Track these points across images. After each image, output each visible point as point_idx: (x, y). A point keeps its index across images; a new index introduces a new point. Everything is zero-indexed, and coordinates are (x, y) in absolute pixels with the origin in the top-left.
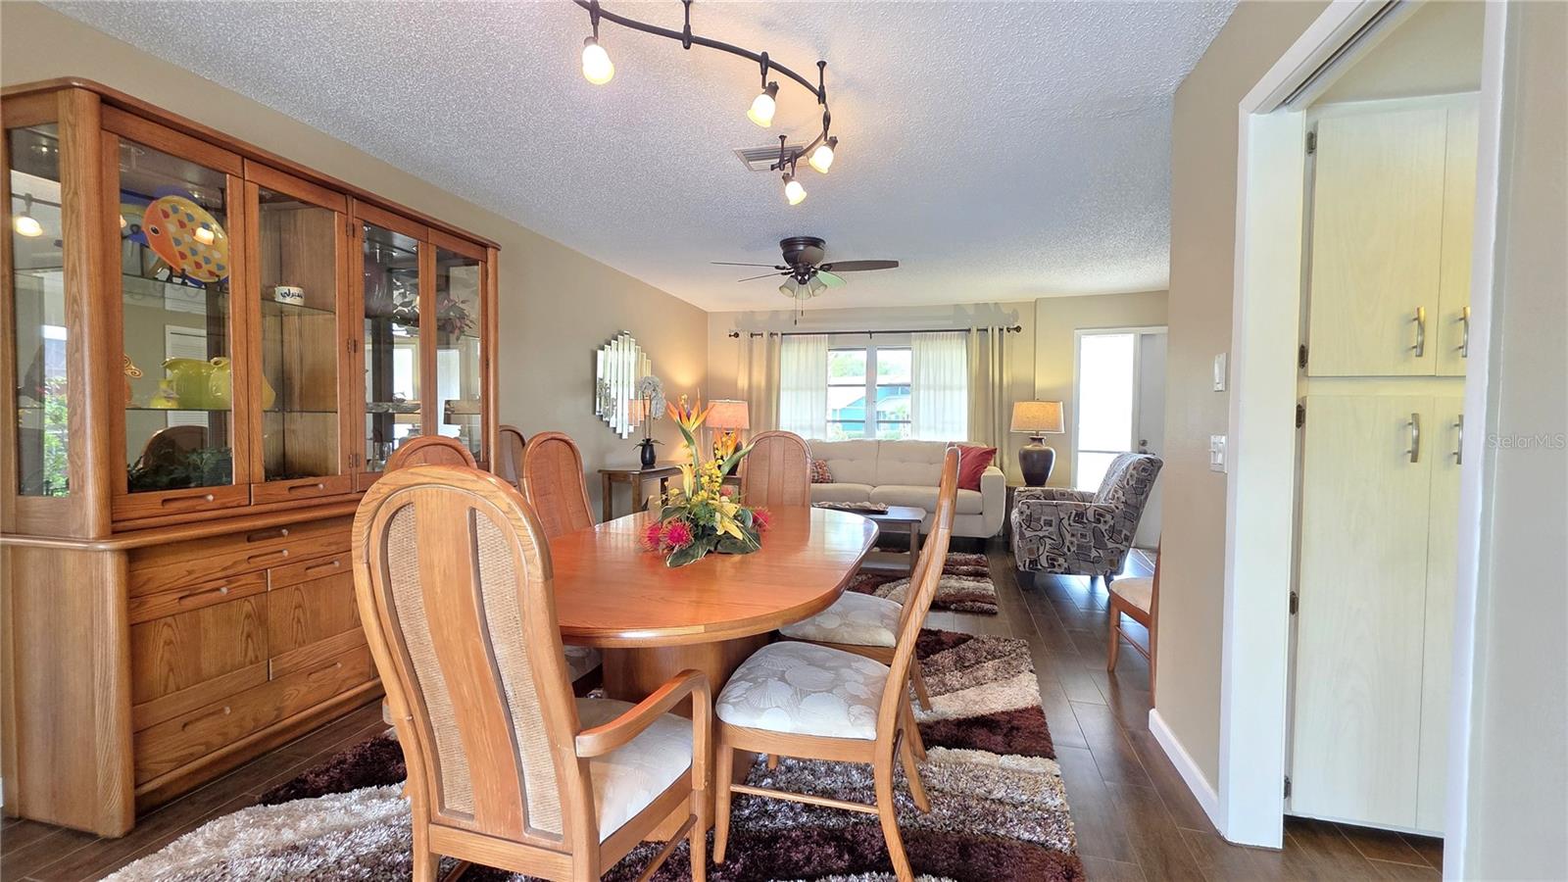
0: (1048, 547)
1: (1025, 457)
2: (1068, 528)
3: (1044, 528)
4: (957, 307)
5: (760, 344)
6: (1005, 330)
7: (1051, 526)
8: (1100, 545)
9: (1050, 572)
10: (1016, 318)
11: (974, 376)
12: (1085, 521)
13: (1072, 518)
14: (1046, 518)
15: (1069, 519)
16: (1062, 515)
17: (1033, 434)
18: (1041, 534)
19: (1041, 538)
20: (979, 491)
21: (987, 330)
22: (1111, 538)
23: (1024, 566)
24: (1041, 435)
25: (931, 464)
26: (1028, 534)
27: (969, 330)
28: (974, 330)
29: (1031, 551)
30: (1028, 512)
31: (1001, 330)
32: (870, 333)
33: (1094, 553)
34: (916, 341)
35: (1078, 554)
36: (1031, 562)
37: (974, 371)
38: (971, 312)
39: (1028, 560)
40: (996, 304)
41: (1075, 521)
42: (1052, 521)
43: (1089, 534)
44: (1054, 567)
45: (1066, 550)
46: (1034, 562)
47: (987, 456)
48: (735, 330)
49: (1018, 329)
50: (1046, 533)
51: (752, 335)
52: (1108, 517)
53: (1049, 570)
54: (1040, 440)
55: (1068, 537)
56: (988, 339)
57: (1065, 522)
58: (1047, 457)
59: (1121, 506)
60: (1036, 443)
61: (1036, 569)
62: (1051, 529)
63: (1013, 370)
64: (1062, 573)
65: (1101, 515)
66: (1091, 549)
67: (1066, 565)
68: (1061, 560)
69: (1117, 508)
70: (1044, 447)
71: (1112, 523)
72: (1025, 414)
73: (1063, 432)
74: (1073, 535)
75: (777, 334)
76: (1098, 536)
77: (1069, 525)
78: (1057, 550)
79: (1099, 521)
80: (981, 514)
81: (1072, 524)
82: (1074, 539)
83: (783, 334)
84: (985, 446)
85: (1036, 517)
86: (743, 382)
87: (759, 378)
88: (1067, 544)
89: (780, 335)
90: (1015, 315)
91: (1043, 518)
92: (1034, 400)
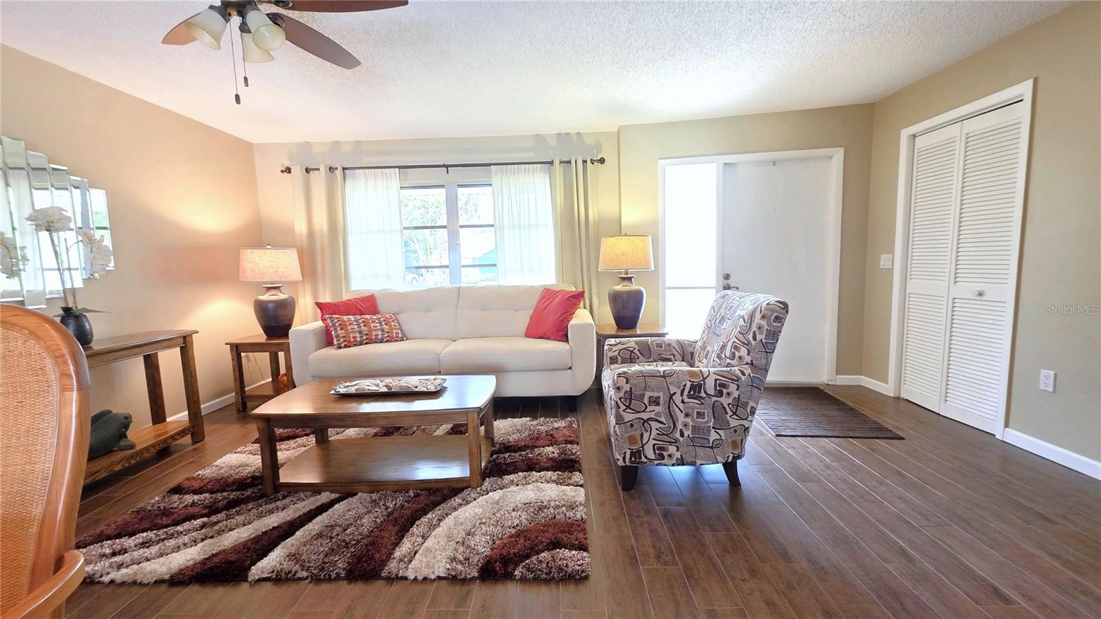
0: (654, 432)
1: (615, 298)
2: (681, 406)
3: (649, 408)
4: (539, 137)
5: (319, 180)
6: (589, 162)
7: (658, 404)
8: (721, 424)
9: (660, 464)
10: (600, 150)
11: (559, 213)
12: (703, 394)
13: (686, 393)
14: (651, 394)
15: (682, 395)
16: (673, 389)
17: (621, 273)
18: (645, 416)
19: (645, 421)
20: (567, 341)
21: (569, 162)
22: (734, 413)
23: (624, 459)
24: (631, 273)
25: (517, 311)
26: (628, 417)
27: (551, 163)
28: (557, 163)
29: (632, 440)
30: (627, 387)
31: (585, 162)
32: (447, 167)
33: (713, 436)
34: (496, 176)
35: (692, 439)
36: (632, 454)
37: (559, 207)
38: (553, 143)
39: (628, 453)
40: (578, 133)
41: (689, 396)
42: (659, 398)
43: (708, 412)
44: (663, 458)
45: (678, 435)
46: (636, 454)
47: (574, 300)
48: (288, 164)
49: (602, 161)
50: (652, 415)
51: (308, 171)
52: (733, 387)
53: (656, 462)
54: (630, 279)
55: (681, 418)
56: (571, 174)
57: (677, 398)
58: (637, 298)
59: (748, 371)
60: (626, 283)
61: (639, 463)
62: (658, 409)
63: (600, 206)
64: (673, 465)
65: (723, 386)
66: (709, 431)
67: (678, 455)
68: (672, 449)
69: (743, 374)
70: (634, 287)
71: (736, 394)
72: (613, 249)
73: (653, 269)
74: (687, 415)
75: (337, 169)
76: (718, 411)
77: (683, 402)
78: (667, 436)
79: (720, 394)
80: (570, 368)
81: (686, 400)
82: (689, 420)
83: (344, 169)
84: (574, 289)
85: (639, 393)
86: (301, 227)
87: (321, 221)
88: (680, 426)
89: (340, 169)
90: (598, 147)
91: (648, 394)
92: (620, 235)
